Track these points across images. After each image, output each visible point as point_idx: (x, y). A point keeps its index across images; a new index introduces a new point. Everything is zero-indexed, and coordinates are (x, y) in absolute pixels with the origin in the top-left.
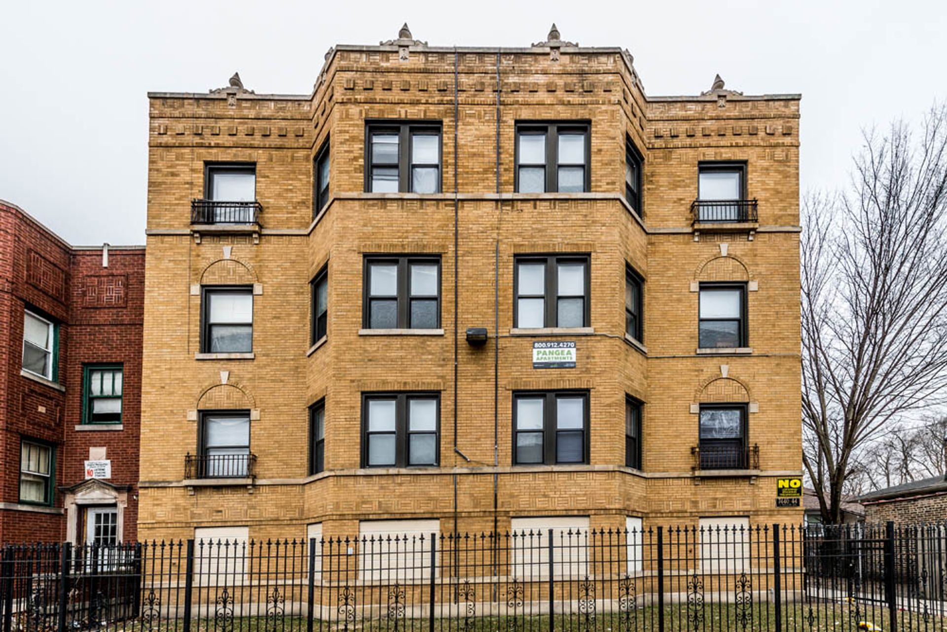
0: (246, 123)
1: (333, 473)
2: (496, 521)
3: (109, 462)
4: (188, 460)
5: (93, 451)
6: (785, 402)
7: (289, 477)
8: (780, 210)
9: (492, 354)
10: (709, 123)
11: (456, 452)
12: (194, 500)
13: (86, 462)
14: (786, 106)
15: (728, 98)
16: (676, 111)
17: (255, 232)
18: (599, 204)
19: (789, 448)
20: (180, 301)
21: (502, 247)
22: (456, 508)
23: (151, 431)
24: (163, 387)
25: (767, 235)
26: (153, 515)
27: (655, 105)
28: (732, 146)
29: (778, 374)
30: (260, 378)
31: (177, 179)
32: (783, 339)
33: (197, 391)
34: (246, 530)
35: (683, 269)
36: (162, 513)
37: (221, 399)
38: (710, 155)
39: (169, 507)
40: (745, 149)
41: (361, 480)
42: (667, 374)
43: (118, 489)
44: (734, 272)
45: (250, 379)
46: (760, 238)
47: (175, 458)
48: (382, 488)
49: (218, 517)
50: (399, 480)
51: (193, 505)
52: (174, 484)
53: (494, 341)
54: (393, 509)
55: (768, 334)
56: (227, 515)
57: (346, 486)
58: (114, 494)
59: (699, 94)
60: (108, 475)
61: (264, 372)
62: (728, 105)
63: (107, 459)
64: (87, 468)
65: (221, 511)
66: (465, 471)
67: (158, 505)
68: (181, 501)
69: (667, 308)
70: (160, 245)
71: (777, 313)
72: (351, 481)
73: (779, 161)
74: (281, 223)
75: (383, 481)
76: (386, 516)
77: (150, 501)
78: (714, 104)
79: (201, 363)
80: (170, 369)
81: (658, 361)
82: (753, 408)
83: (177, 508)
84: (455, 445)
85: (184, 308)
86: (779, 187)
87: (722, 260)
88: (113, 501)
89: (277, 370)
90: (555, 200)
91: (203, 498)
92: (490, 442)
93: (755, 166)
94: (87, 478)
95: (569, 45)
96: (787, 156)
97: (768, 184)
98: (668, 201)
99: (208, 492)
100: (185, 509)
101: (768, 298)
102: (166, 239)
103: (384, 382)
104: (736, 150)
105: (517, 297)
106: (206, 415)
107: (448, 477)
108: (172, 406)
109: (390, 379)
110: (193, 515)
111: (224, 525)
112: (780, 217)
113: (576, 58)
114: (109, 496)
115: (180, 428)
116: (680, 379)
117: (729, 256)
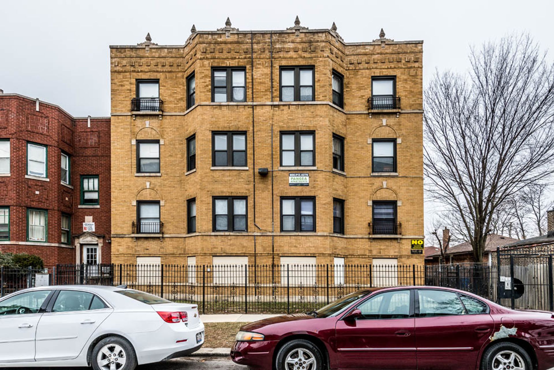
0: (154, 60)
1: (200, 234)
2: (273, 258)
3: (94, 223)
4: (133, 224)
5: (86, 217)
6: (416, 201)
7: (179, 234)
8: (413, 101)
9: (270, 179)
10: (377, 56)
11: (255, 225)
12: (136, 243)
13: (84, 223)
14: (416, 47)
15: (386, 43)
16: (361, 50)
17: (160, 115)
18: (319, 107)
19: (417, 224)
20: (127, 147)
21: (274, 128)
22: (255, 251)
23: (116, 210)
24: (121, 189)
25: (406, 115)
26: (118, 250)
27: (349, 47)
28: (388, 68)
29: (411, 186)
30: (164, 185)
31: (124, 88)
32: (414, 168)
33: (136, 191)
34: (160, 258)
35: (364, 132)
36: (122, 250)
37: (147, 196)
38: (377, 73)
39: (125, 247)
40: (395, 70)
41: (213, 237)
42: (356, 185)
43: (99, 237)
44: (389, 133)
45: (159, 186)
46: (403, 116)
47: (127, 223)
48: (222, 241)
49: (147, 252)
50: (229, 238)
51: (135, 246)
52: (127, 236)
53: (271, 173)
54: (228, 251)
55: (408, 165)
56: (151, 252)
57: (206, 240)
58: (97, 239)
59: (371, 41)
60: (94, 230)
61: (166, 182)
62: (386, 46)
63: (93, 222)
64: (84, 226)
65: (148, 249)
66: (259, 234)
67: (120, 245)
68: (130, 244)
69: (356, 152)
70: (117, 120)
71: (411, 155)
72: (208, 238)
73: (412, 76)
74: (172, 109)
75: (223, 238)
76: (224, 255)
77: (116, 244)
78: (379, 46)
79: (137, 178)
80: (124, 181)
81: (352, 179)
82: (399, 203)
83: (128, 248)
84: (255, 222)
85: (129, 151)
86: (412, 89)
87: (383, 128)
88: (96, 243)
89: (171, 181)
90: (298, 105)
91: (140, 243)
92: (270, 220)
93: (400, 79)
94: (84, 231)
95: (304, 28)
96: (416, 73)
97: (407, 88)
98: (356, 97)
99: (142, 240)
100: (132, 248)
101: (407, 147)
102: (120, 117)
103: (222, 192)
104: (390, 70)
105: (281, 151)
106: (140, 203)
107: (251, 237)
108: (125, 198)
109: (225, 190)
110: (136, 251)
111: (150, 256)
112: (413, 105)
113: (307, 35)
114: (94, 240)
115: (129, 209)
116: (363, 188)
117: (387, 125)
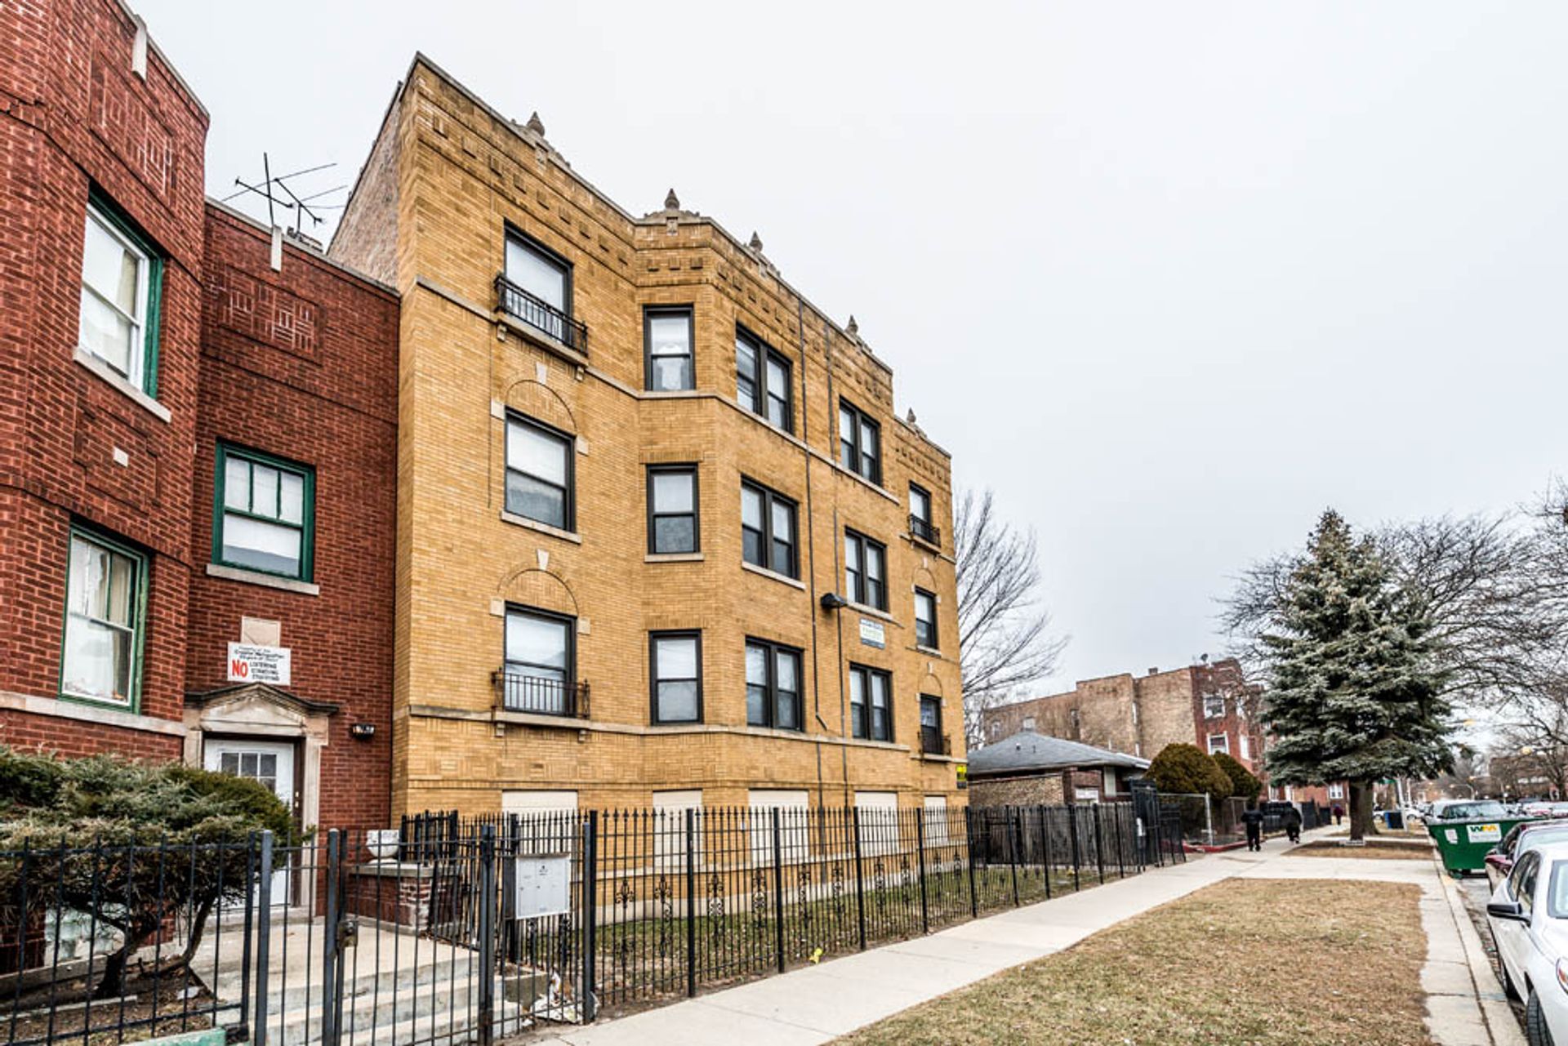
0: (559, 200)
1: (726, 729)
2: (846, 795)
3: (287, 652)
4: (493, 677)
5: (247, 623)
7: (626, 723)
9: (836, 620)
11: (817, 717)
12: (501, 744)
13: (232, 646)
17: (582, 366)
20: (476, 416)
22: (820, 779)
23: (430, 618)
24: (450, 550)
26: (436, 767)
30: (588, 574)
31: (464, 220)
33: (502, 569)
34: (574, 795)
36: (449, 764)
37: (536, 592)
39: (462, 755)
41: (750, 740)
43: (311, 710)
45: (576, 572)
47: (471, 673)
48: (766, 751)
49: (538, 775)
51: (500, 754)
52: (473, 716)
53: (837, 608)
56: (550, 774)
57: (736, 746)
58: (299, 717)
60: (285, 679)
61: (592, 566)
63: (283, 645)
64: (233, 656)
65: (541, 766)
67: (442, 748)
68: (481, 746)
70: (439, 310)
72: (740, 740)
76: (771, 785)
77: (428, 742)
79: (508, 527)
80: (461, 522)
83: (474, 758)
84: (817, 710)
85: (480, 431)
88: (296, 732)
89: (607, 568)
91: (516, 742)
92: (838, 712)
99: (523, 734)
100: (488, 759)
102: (450, 306)
103: (764, 629)
106: (508, 610)
107: (814, 745)
108: (465, 584)
109: (768, 626)
110: (501, 770)
111: (547, 788)
114: (288, 721)
115: (477, 623)
